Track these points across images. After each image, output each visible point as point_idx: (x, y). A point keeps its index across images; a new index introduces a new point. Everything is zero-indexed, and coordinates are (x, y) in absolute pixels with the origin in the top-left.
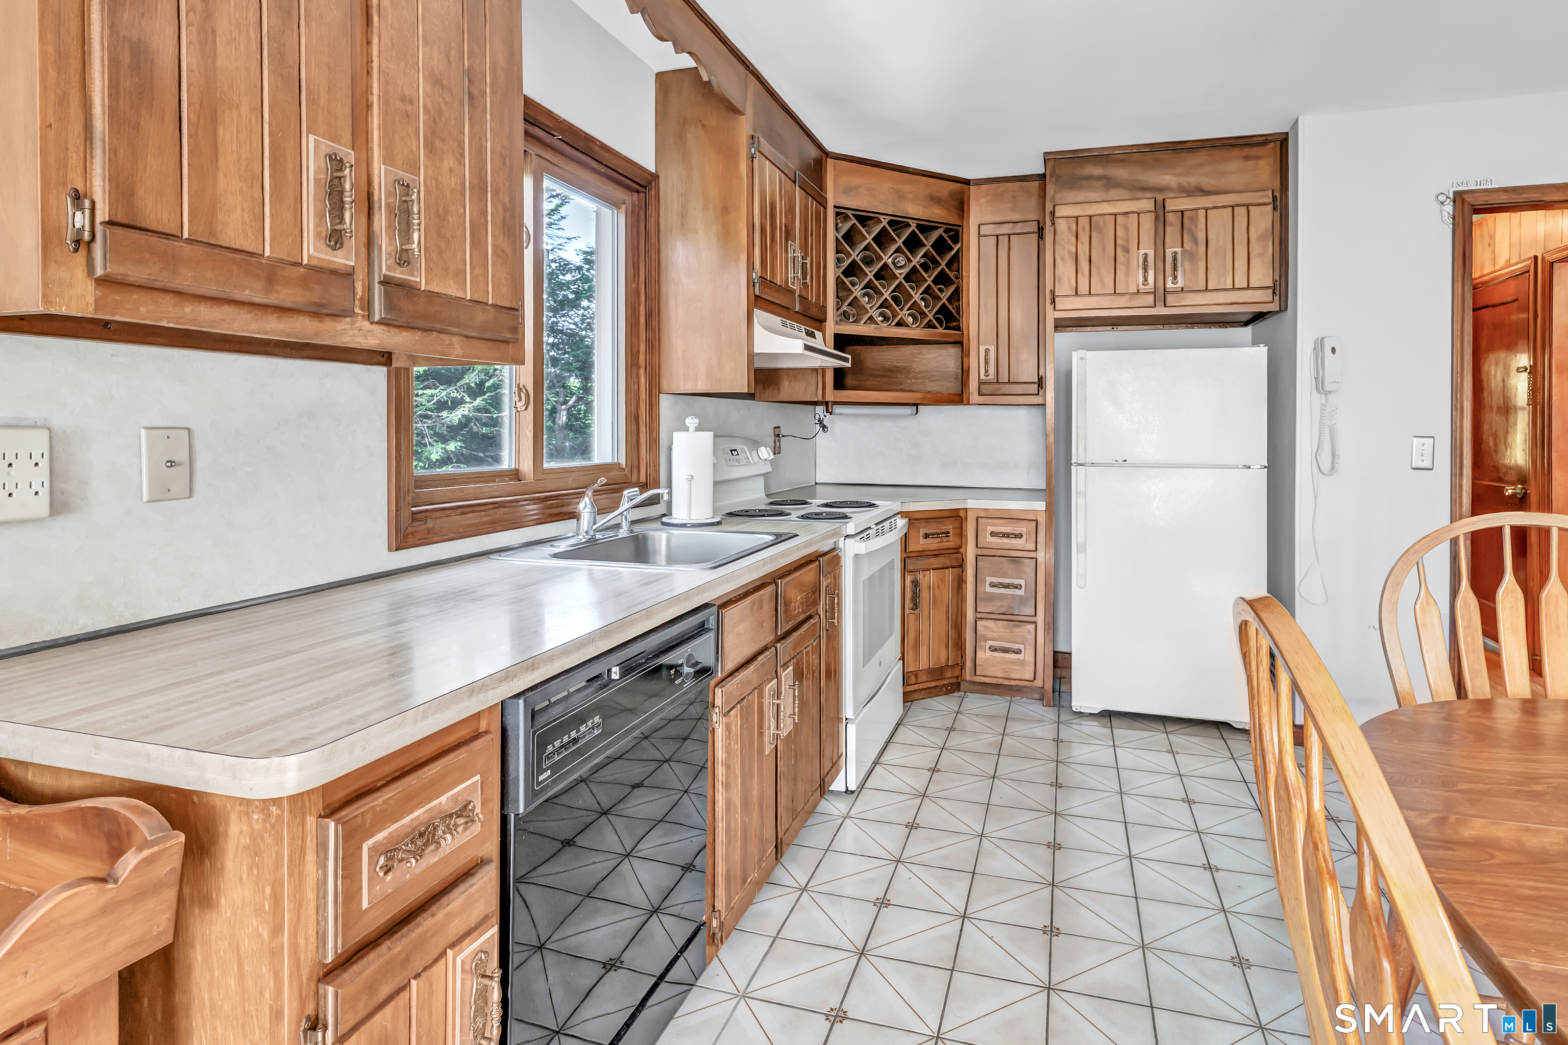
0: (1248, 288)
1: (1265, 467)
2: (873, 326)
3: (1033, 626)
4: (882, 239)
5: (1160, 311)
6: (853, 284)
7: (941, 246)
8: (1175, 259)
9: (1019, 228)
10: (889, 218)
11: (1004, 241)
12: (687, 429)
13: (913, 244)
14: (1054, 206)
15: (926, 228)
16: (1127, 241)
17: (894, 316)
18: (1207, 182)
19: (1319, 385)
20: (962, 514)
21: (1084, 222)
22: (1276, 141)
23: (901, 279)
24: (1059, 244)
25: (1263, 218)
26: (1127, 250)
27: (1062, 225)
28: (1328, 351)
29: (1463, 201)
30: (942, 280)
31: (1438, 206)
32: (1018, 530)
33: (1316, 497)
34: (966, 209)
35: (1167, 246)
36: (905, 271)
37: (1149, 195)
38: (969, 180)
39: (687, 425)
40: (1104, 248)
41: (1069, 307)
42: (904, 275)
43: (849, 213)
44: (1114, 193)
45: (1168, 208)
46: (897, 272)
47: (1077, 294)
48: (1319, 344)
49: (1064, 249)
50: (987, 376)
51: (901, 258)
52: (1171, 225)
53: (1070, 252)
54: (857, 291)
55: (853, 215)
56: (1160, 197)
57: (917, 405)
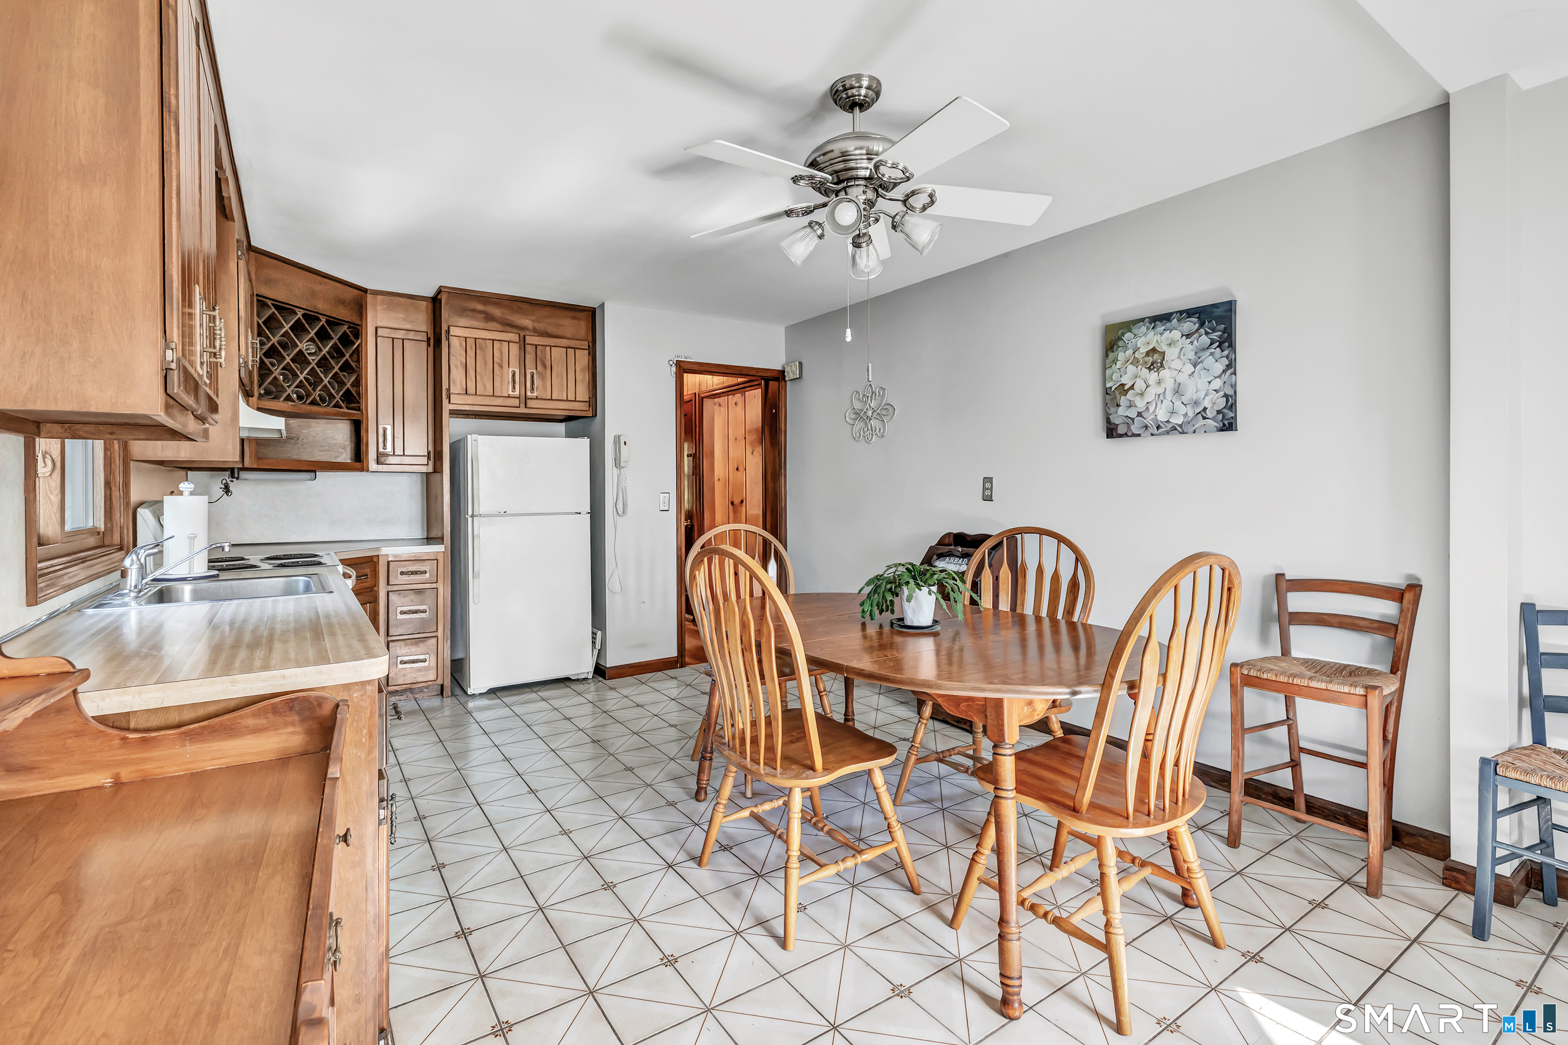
0: (575, 401)
1: (589, 513)
2: (290, 403)
3: (436, 639)
4: (298, 328)
5: (522, 410)
6: (273, 365)
7: (345, 340)
8: (532, 377)
9: (411, 335)
10: (303, 312)
11: (398, 344)
12: (181, 493)
13: (323, 335)
14: (449, 327)
15: (333, 323)
16: (502, 360)
17: (308, 396)
18: (551, 330)
19: (617, 463)
20: (375, 560)
21: (471, 342)
22: (589, 311)
23: (313, 364)
24: (453, 355)
25: (583, 357)
26: (501, 366)
27: (455, 342)
28: (622, 443)
29: (680, 366)
30: (346, 367)
31: (669, 367)
32: (422, 569)
33: (616, 529)
34: (364, 312)
35: (527, 368)
36: (317, 359)
37: (515, 331)
38: (367, 289)
39: (181, 489)
40: (486, 363)
41: (458, 402)
42: (316, 361)
43: (269, 302)
44: (491, 325)
45: (527, 342)
46: (310, 358)
47: (466, 393)
48: (617, 439)
49: (457, 359)
50: (385, 449)
51: (312, 347)
52: (529, 354)
53: (461, 362)
54: (277, 372)
55: (272, 304)
56: (522, 334)
57: (315, 471)
